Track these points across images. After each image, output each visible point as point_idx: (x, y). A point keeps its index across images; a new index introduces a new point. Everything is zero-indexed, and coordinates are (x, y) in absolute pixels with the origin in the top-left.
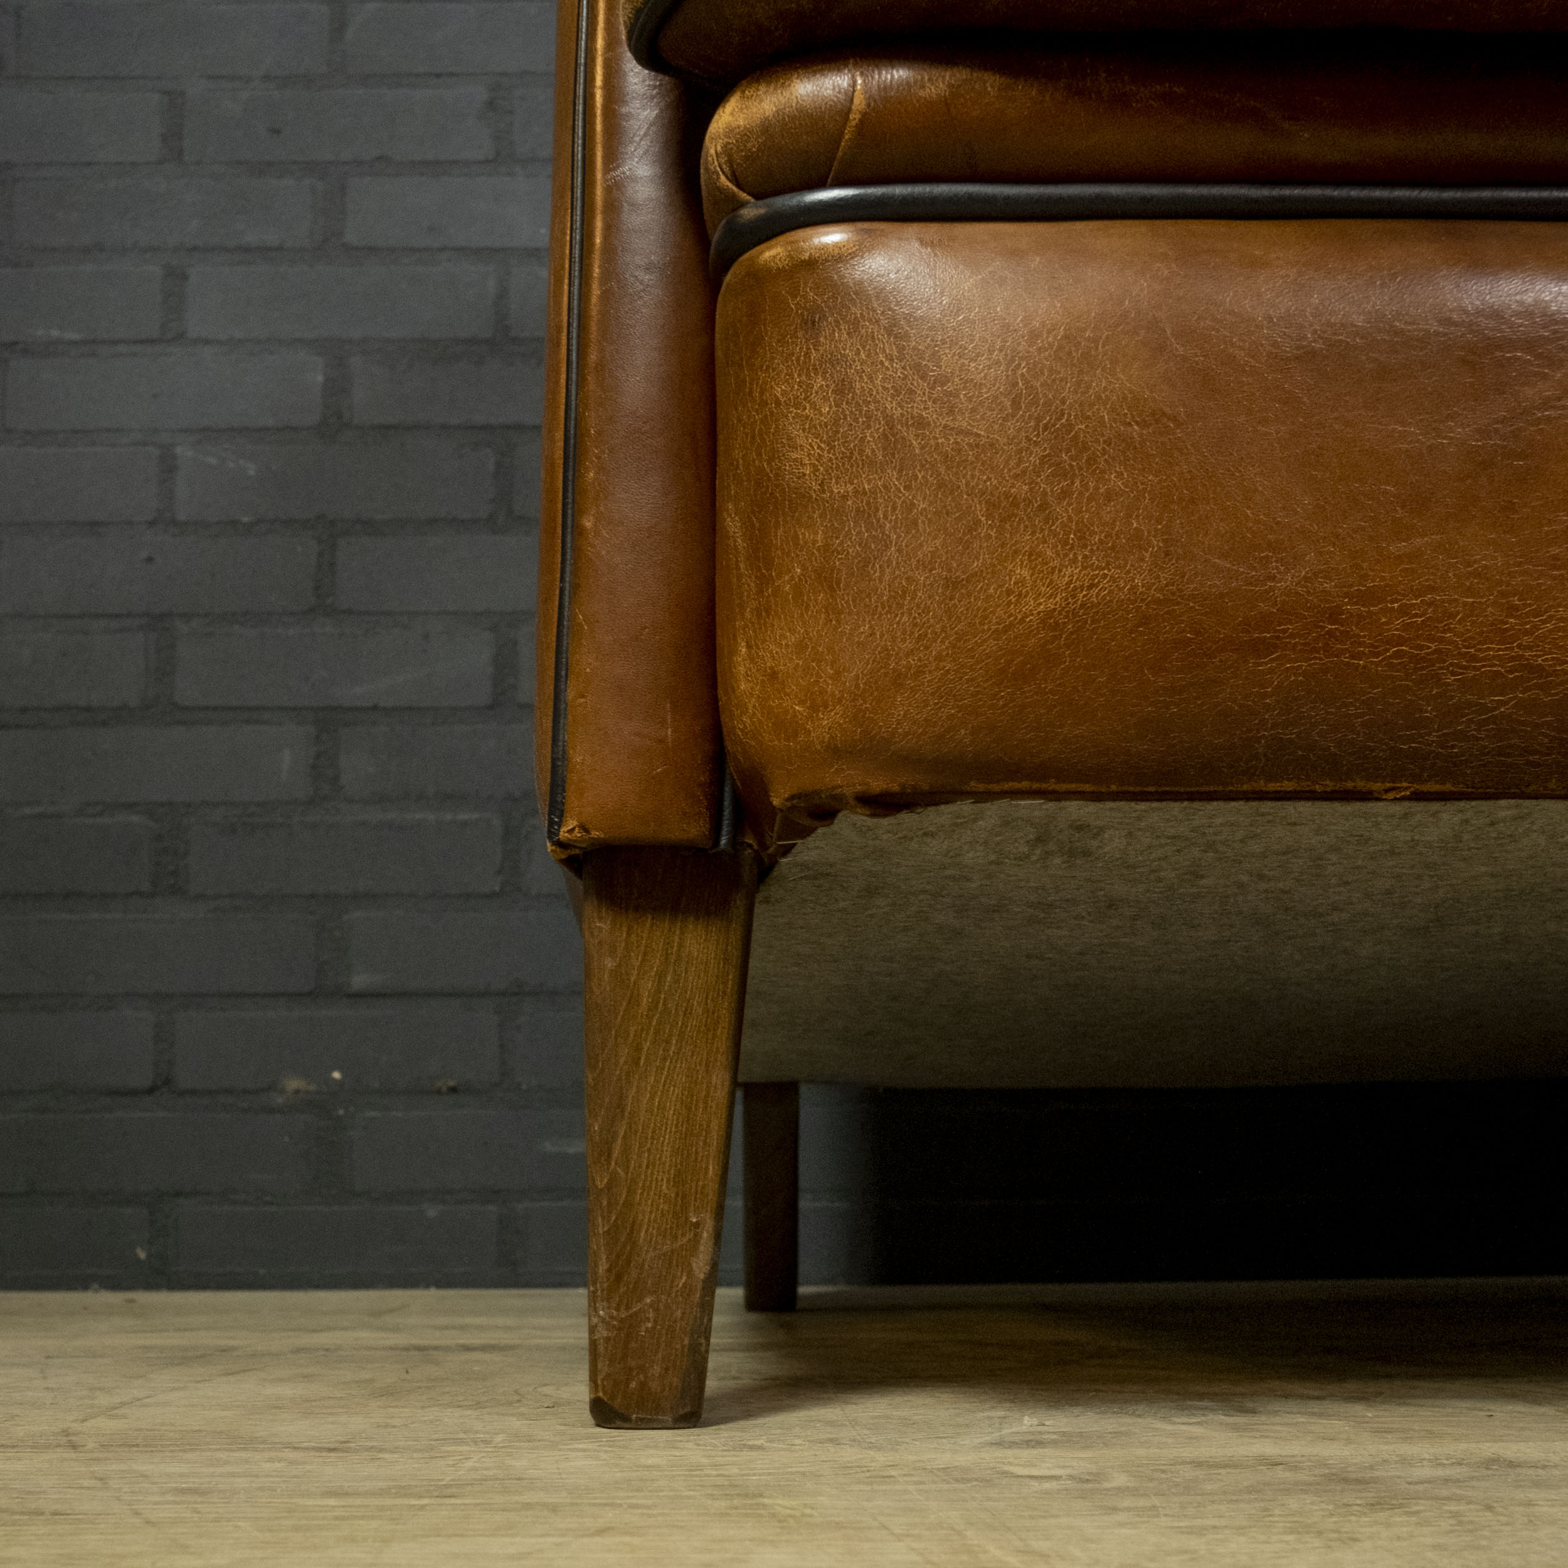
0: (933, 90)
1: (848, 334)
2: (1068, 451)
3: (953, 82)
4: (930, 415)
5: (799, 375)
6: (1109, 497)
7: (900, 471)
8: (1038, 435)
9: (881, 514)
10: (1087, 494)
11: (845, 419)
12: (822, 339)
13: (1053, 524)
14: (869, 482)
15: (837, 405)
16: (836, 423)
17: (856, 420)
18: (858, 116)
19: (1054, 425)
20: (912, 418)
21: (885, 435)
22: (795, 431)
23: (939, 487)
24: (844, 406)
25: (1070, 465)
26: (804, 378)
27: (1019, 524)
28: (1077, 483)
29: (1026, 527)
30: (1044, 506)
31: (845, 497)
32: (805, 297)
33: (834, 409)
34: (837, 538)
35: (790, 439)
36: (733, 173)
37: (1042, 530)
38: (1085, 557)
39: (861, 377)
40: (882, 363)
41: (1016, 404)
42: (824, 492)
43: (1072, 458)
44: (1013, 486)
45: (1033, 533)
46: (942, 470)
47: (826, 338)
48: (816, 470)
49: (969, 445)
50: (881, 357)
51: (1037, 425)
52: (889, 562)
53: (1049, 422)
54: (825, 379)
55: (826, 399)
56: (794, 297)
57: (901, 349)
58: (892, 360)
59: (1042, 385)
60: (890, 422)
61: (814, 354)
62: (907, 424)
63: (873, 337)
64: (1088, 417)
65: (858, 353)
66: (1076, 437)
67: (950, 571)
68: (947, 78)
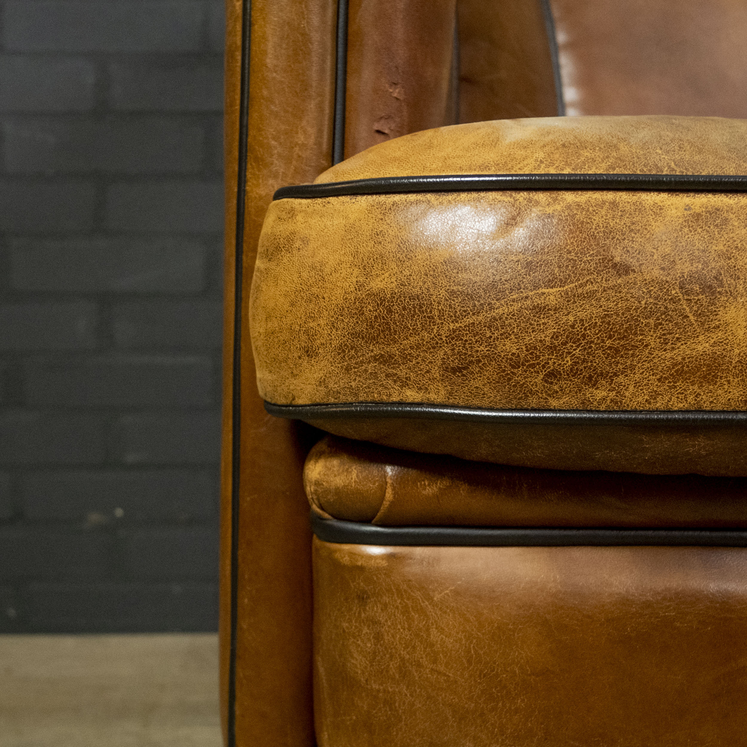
0: (430, 491)
1: (382, 610)
2: (496, 687)
3: (441, 487)
4: (424, 661)
5: (355, 622)
6: (517, 711)
7: (408, 687)
8: (480, 679)
9: (397, 704)
10: (505, 710)
11: (379, 653)
12: (367, 608)
13: (487, 723)
14: (391, 688)
15: (375, 645)
16: (374, 653)
17: (385, 655)
18: (388, 503)
19: (489, 674)
20: (415, 661)
21: (400, 666)
22: (353, 649)
23: (428, 698)
24: (379, 646)
25: (497, 695)
26: (357, 624)
27: (469, 721)
28: (500, 704)
29: (472, 724)
30: (482, 714)
31: (378, 691)
32: (359, 584)
33: (373, 646)
34: (374, 709)
35: (350, 652)
36: (320, 505)
37: (481, 726)
38: (502, 740)
39: (388, 634)
40: (399, 629)
41: (469, 662)
42: (367, 684)
43: (498, 692)
44: (466, 703)
45: (476, 728)
46: (430, 690)
47: (369, 608)
48: (363, 673)
49: (445, 680)
50: (399, 627)
51: (480, 674)
52: (401, 728)
53: (486, 673)
54: (368, 629)
55: (369, 640)
56: (353, 582)
57: (409, 625)
58: (404, 629)
59: (484, 653)
60: (403, 660)
61: (363, 615)
62: (411, 664)
63: (395, 615)
64: (507, 671)
65: (386, 621)
66: (501, 681)
67: (432, 739)
68: (438, 484)
